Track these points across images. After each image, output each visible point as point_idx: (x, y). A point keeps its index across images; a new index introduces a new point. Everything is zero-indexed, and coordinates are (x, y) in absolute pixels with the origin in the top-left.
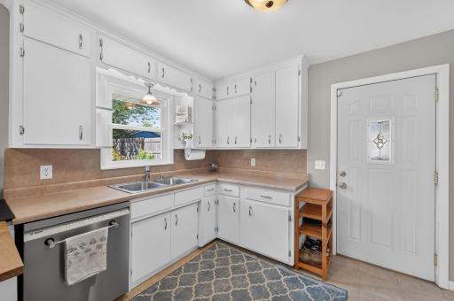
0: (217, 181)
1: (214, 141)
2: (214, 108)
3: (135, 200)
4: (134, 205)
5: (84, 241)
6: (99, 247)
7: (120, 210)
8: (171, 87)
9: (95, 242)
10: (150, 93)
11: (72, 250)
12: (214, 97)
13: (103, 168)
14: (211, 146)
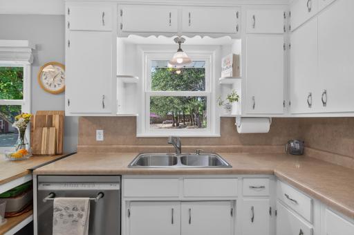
0: (273, 173)
1: (287, 104)
2: (287, 47)
3: (128, 176)
4: (126, 182)
5: (67, 205)
6: (80, 216)
7: (111, 183)
8: (202, 34)
9: (77, 210)
10: (180, 50)
11: (58, 210)
12: (287, 29)
13: (139, 135)
14: (280, 112)
